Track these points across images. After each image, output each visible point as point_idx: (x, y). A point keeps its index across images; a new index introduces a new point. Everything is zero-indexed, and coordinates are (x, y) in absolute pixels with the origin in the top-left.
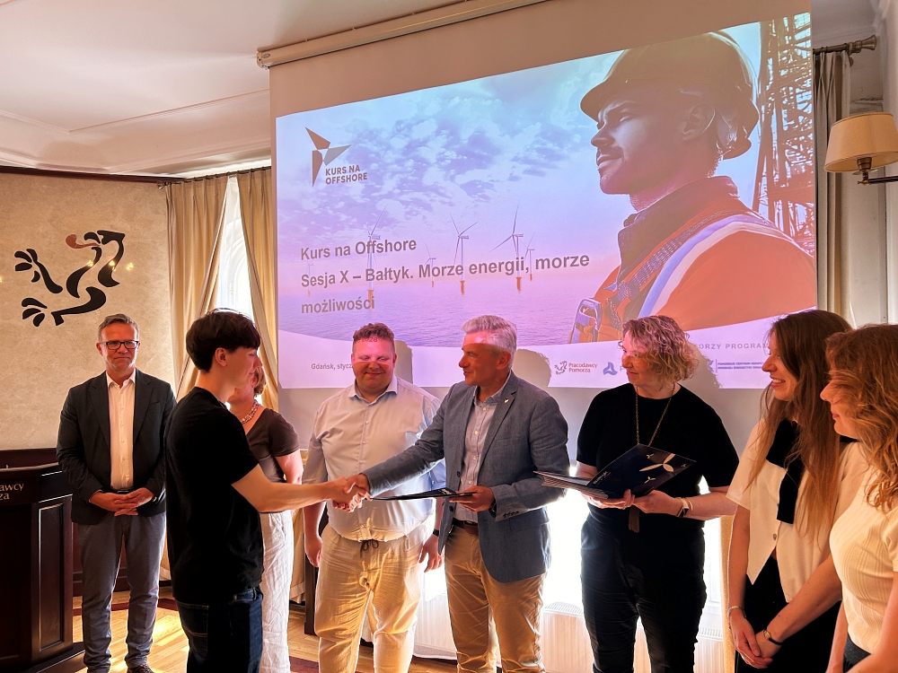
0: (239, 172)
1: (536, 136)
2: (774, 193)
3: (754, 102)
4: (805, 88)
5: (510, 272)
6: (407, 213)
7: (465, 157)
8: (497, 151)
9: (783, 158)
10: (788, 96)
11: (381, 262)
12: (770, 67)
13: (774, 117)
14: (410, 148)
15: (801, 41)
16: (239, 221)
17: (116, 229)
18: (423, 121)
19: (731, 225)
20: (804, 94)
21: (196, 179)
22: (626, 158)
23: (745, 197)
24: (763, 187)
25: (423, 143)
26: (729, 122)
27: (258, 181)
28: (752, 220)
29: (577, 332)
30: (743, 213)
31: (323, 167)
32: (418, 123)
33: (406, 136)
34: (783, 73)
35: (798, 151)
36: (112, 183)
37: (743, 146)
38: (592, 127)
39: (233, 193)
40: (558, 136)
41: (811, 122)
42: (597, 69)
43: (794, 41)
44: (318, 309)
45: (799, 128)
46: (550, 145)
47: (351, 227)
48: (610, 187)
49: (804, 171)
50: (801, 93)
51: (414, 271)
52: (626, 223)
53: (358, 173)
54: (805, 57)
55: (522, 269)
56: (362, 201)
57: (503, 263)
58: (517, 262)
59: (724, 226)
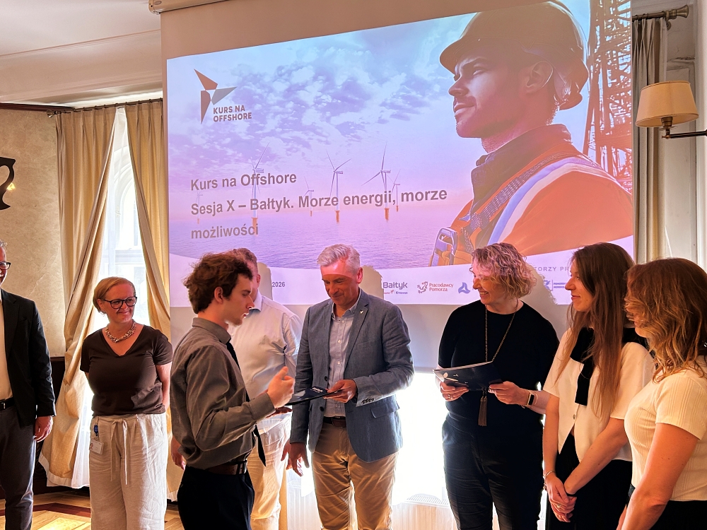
0: (126, 104)
1: (402, 84)
2: (600, 140)
3: (585, 63)
4: (626, 52)
5: (379, 204)
6: (289, 150)
7: (339, 101)
8: (367, 97)
9: (608, 111)
10: (612, 59)
11: (264, 193)
12: (598, 33)
13: (601, 75)
14: (291, 91)
15: (623, 12)
16: (127, 148)
17: (7, 155)
18: (301, 68)
19: (565, 167)
20: (624, 57)
21: (85, 109)
22: (479, 106)
23: (578, 143)
24: (591, 134)
25: (302, 87)
26: (564, 79)
27: (145, 112)
28: (583, 162)
29: (437, 257)
30: (575, 156)
31: (211, 106)
32: (297, 69)
33: (286, 80)
34: (608, 39)
35: (620, 105)
37: (575, 100)
38: (449, 79)
39: (121, 123)
40: (421, 85)
41: (630, 81)
42: (453, 28)
43: (617, 12)
44: (206, 234)
45: (620, 86)
46: (413, 93)
47: (237, 161)
48: (464, 132)
49: (624, 121)
50: (622, 56)
51: (294, 201)
52: (478, 163)
53: (243, 112)
54: (625, 26)
55: (390, 201)
56: (247, 138)
57: (373, 196)
58: (386, 195)
59: (559, 167)
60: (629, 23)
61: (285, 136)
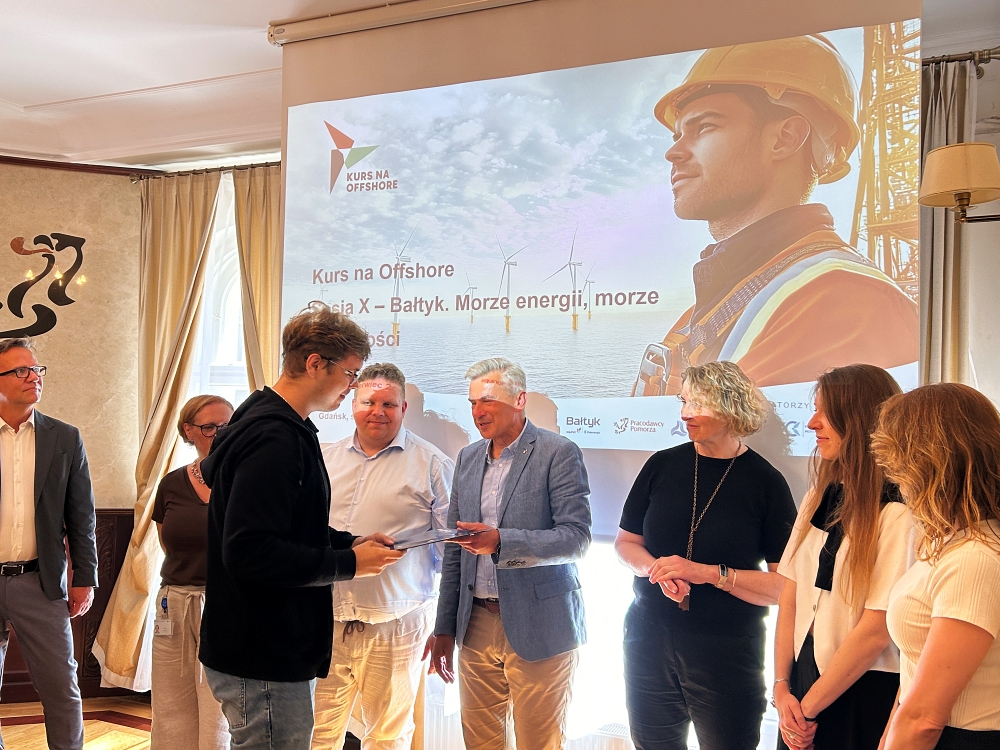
0: (235, 168)
1: (602, 145)
2: (875, 228)
3: (855, 119)
4: (912, 105)
5: (565, 308)
6: (445, 231)
7: (516, 167)
8: (554, 161)
9: (885, 187)
10: (893, 115)
11: (409, 290)
12: (874, 80)
14: (450, 152)
15: (909, 51)
16: (233, 228)
17: (75, 232)
18: (466, 120)
19: (826, 263)
20: (910, 113)
21: (180, 174)
22: (706, 177)
23: (842, 229)
24: (863, 219)
26: (827, 141)
27: (259, 180)
28: (850, 257)
29: (642, 383)
30: (840, 248)
31: (344, 171)
32: (460, 123)
33: (446, 137)
34: (888, 87)
35: (903, 178)
36: (73, 173)
38: (667, 140)
39: (226, 192)
40: (627, 147)
41: (917, 146)
42: (675, 70)
43: (901, 51)
45: (905, 152)
46: (617, 158)
47: (376, 245)
48: (685, 211)
49: (908, 201)
50: (908, 111)
51: (450, 302)
52: (704, 254)
53: (386, 180)
54: (913, 70)
55: (580, 305)
56: (389, 215)
57: (557, 296)
58: (574, 296)
59: (816, 263)
60: (919, 66)
61: (442, 213)
